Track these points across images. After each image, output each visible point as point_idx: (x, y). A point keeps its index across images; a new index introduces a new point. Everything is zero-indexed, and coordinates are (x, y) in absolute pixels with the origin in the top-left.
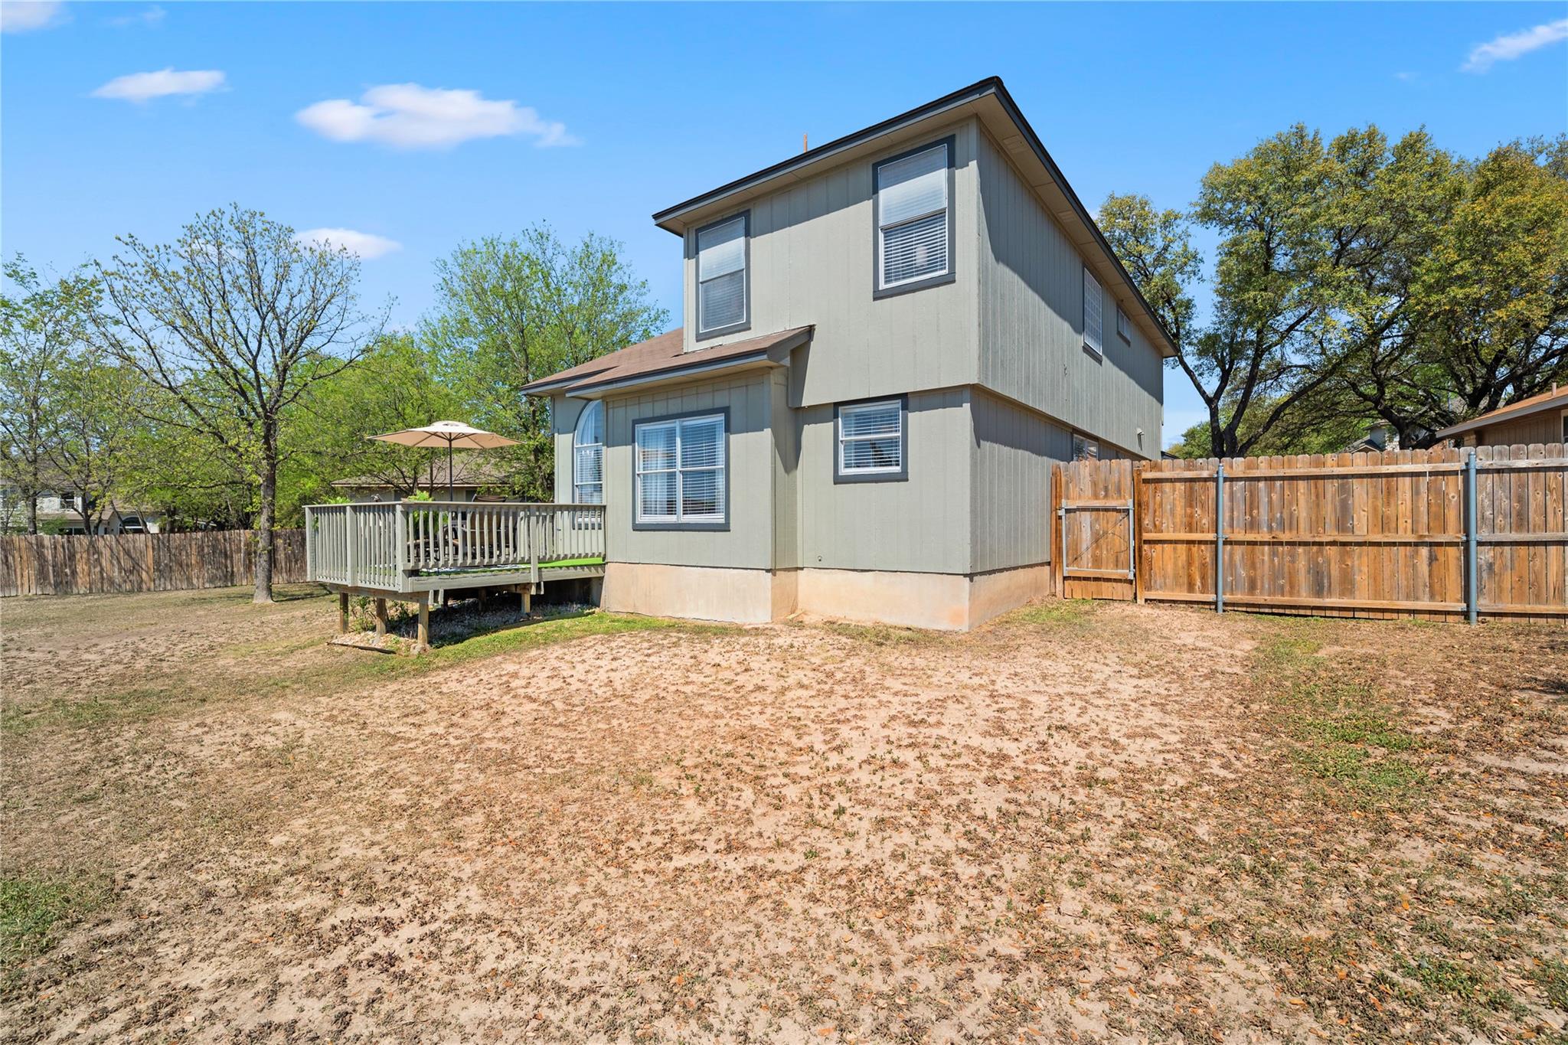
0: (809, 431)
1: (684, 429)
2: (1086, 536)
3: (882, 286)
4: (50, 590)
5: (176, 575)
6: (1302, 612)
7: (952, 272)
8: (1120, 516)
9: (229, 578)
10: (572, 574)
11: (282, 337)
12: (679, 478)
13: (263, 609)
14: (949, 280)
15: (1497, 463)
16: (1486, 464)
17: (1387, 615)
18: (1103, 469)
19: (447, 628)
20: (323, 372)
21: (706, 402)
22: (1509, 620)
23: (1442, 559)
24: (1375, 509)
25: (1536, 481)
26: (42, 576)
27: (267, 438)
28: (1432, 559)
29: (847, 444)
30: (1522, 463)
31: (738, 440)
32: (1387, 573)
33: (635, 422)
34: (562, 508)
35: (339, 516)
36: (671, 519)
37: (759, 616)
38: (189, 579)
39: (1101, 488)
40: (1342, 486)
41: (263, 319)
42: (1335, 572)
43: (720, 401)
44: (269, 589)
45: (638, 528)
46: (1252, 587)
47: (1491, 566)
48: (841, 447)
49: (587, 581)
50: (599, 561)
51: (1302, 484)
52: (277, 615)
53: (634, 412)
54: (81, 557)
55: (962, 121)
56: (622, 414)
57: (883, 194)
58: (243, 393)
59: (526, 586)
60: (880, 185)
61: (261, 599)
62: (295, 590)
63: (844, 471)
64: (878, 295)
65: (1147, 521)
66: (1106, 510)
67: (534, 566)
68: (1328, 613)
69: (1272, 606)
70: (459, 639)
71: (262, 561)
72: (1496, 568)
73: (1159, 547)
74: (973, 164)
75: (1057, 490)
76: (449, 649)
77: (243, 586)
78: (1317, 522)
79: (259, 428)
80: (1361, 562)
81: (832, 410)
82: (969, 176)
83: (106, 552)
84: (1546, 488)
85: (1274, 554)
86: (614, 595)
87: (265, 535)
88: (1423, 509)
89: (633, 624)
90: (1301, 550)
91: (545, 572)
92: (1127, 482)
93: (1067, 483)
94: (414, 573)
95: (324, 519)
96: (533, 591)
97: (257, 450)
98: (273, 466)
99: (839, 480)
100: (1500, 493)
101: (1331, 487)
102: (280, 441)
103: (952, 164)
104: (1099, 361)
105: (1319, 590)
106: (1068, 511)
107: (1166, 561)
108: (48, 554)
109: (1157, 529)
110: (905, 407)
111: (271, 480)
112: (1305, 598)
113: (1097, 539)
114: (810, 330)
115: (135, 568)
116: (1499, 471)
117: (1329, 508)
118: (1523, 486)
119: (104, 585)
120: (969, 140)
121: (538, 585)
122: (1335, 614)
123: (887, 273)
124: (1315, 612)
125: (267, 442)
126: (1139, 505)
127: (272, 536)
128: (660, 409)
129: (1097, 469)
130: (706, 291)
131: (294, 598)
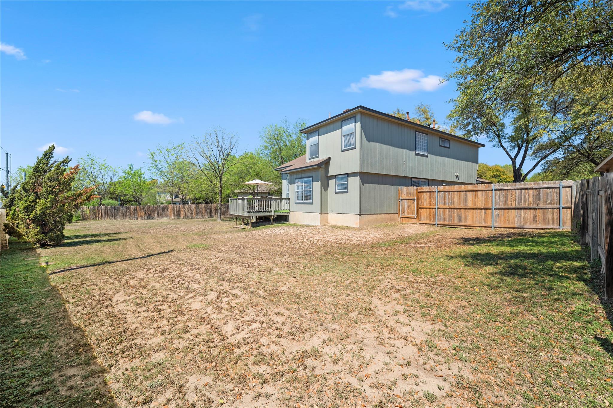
0: (330, 181)
1: (305, 181)
2: (406, 206)
3: (343, 149)
4: (176, 218)
5: (200, 215)
6: (455, 227)
7: (355, 147)
8: (413, 201)
9: (211, 216)
10: (282, 214)
11: (223, 156)
12: (304, 192)
13: (219, 222)
14: (354, 148)
15: (500, 188)
16: (497, 187)
17: (475, 228)
18: (409, 189)
19: (255, 225)
20: (232, 164)
21: (308, 175)
22: (502, 229)
23: (487, 213)
24: (473, 200)
25: (509, 193)
26: (174, 214)
27: (220, 181)
28: (485, 213)
29: (338, 185)
30: (506, 188)
31: (315, 184)
32: (475, 217)
33: (296, 179)
34: (284, 199)
35: (235, 201)
36: (302, 201)
37: (318, 223)
38: (203, 216)
39: (409, 194)
40: (465, 194)
41: (220, 153)
42: (463, 217)
43: (311, 174)
44: (221, 218)
45: (296, 204)
46: (444, 220)
47: (498, 215)
48: (336, 185)
49: (286, 216)
50: (288, 211)
51: (456, 193)
52: (223, 223)
53: (295, 177)
54: (182, 210)
55: (357, 113)
56: (293, 177)
57: (343, 128)
58: (215, 170)
59: (271, 216)
60: (343, 125)
61: (219, 220)
62: (226, 219)
63: (337, 191)
64: (343, 151)
65: (420, 203)
66: (410, 200)
67: (273, 212)
68: (462, 227)
69: (449, 225)
70: (258, 226)
71: (219, 211)
72: (500, 215)
73: (423, 209)
74: (359, 122)
75: (399, 195)
76: (255, 228)
77: (215, 218)
78: (459, 203)
79: (219, 179)
80: (469, 213)
81: (334, 177)
82: (358, 125)
83: (186, 209)
84: (512, 194)
85: (449, 212)
86: (291, 219)
87: (220, 205)
88: (483, 200)
89: (295, 225)
90: (455, 210)
91: (275, 213)
92: (415, 192)
93: (401, 193)
94: (249, 212)
95: (233, 201)
96: (273, 217)
97: (218, 185)
98: (221, 188)
99: (336, 193)
100: (501, 196)
101: (463, 194)
102: (223, 182)
103: (355, 122)
104: (427, 156)
105: (460, 221)
106: (401, 200)
107: (424, 213)
108: (175, 208)
109: (422, 204)
110: (348, 176)
111: (221, 191)
112: (456, 222)
113: (408, 207)
114: (330, 158)
115: (192, 214)
116: (501, 190)
117: (462, 200)
118: (506, 194)
119: (186, 217)
120: (358, 117)
121: (274, 216)
122: (463, 227)
123: (345, 145)
124: (459, 227)
125: (220, 182)
126: (417, 198)
127: (221, 205)
128: (300, 176)
129: (408, 189)
130: (311, 148)
131: (226, 221)
